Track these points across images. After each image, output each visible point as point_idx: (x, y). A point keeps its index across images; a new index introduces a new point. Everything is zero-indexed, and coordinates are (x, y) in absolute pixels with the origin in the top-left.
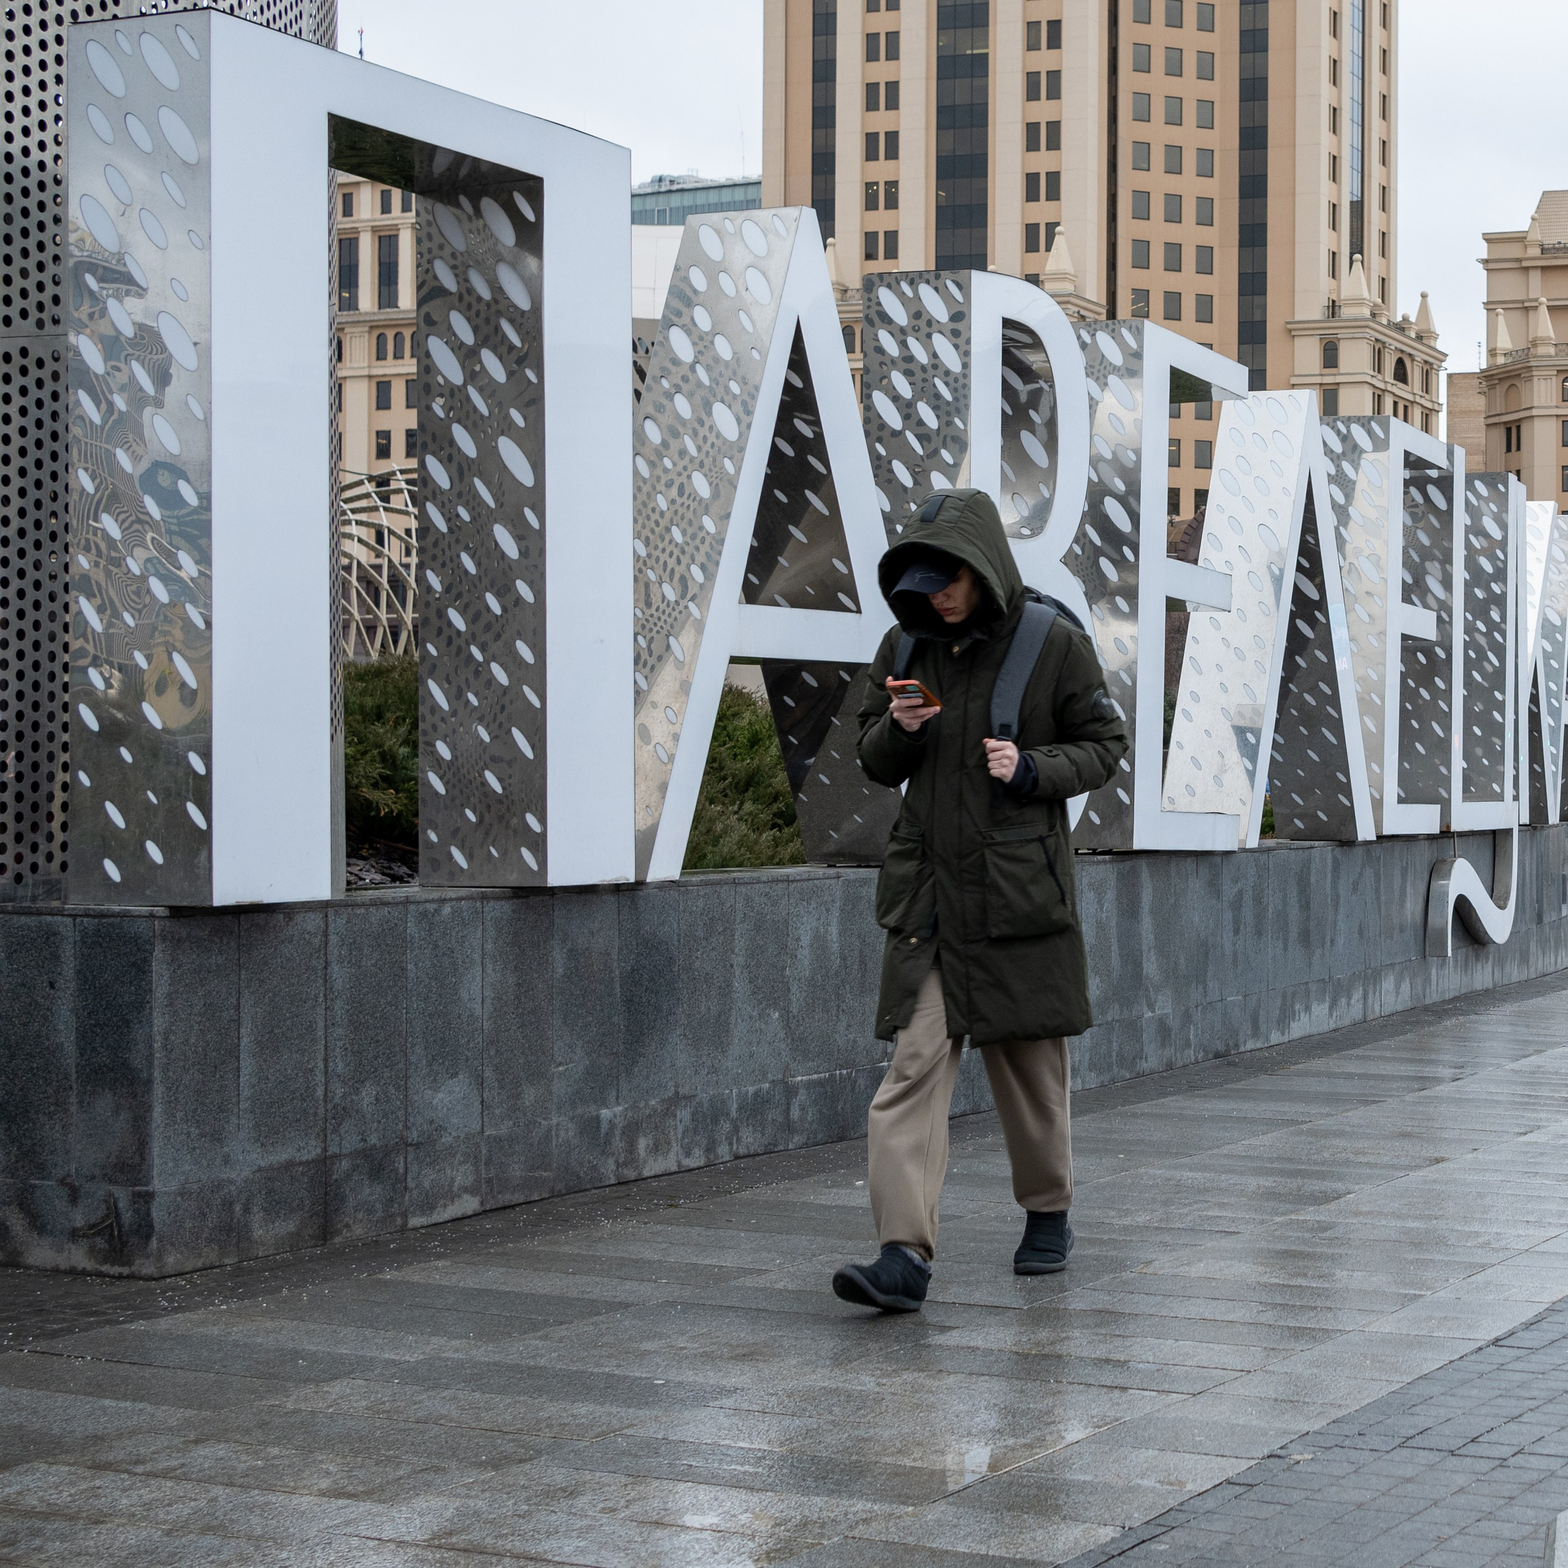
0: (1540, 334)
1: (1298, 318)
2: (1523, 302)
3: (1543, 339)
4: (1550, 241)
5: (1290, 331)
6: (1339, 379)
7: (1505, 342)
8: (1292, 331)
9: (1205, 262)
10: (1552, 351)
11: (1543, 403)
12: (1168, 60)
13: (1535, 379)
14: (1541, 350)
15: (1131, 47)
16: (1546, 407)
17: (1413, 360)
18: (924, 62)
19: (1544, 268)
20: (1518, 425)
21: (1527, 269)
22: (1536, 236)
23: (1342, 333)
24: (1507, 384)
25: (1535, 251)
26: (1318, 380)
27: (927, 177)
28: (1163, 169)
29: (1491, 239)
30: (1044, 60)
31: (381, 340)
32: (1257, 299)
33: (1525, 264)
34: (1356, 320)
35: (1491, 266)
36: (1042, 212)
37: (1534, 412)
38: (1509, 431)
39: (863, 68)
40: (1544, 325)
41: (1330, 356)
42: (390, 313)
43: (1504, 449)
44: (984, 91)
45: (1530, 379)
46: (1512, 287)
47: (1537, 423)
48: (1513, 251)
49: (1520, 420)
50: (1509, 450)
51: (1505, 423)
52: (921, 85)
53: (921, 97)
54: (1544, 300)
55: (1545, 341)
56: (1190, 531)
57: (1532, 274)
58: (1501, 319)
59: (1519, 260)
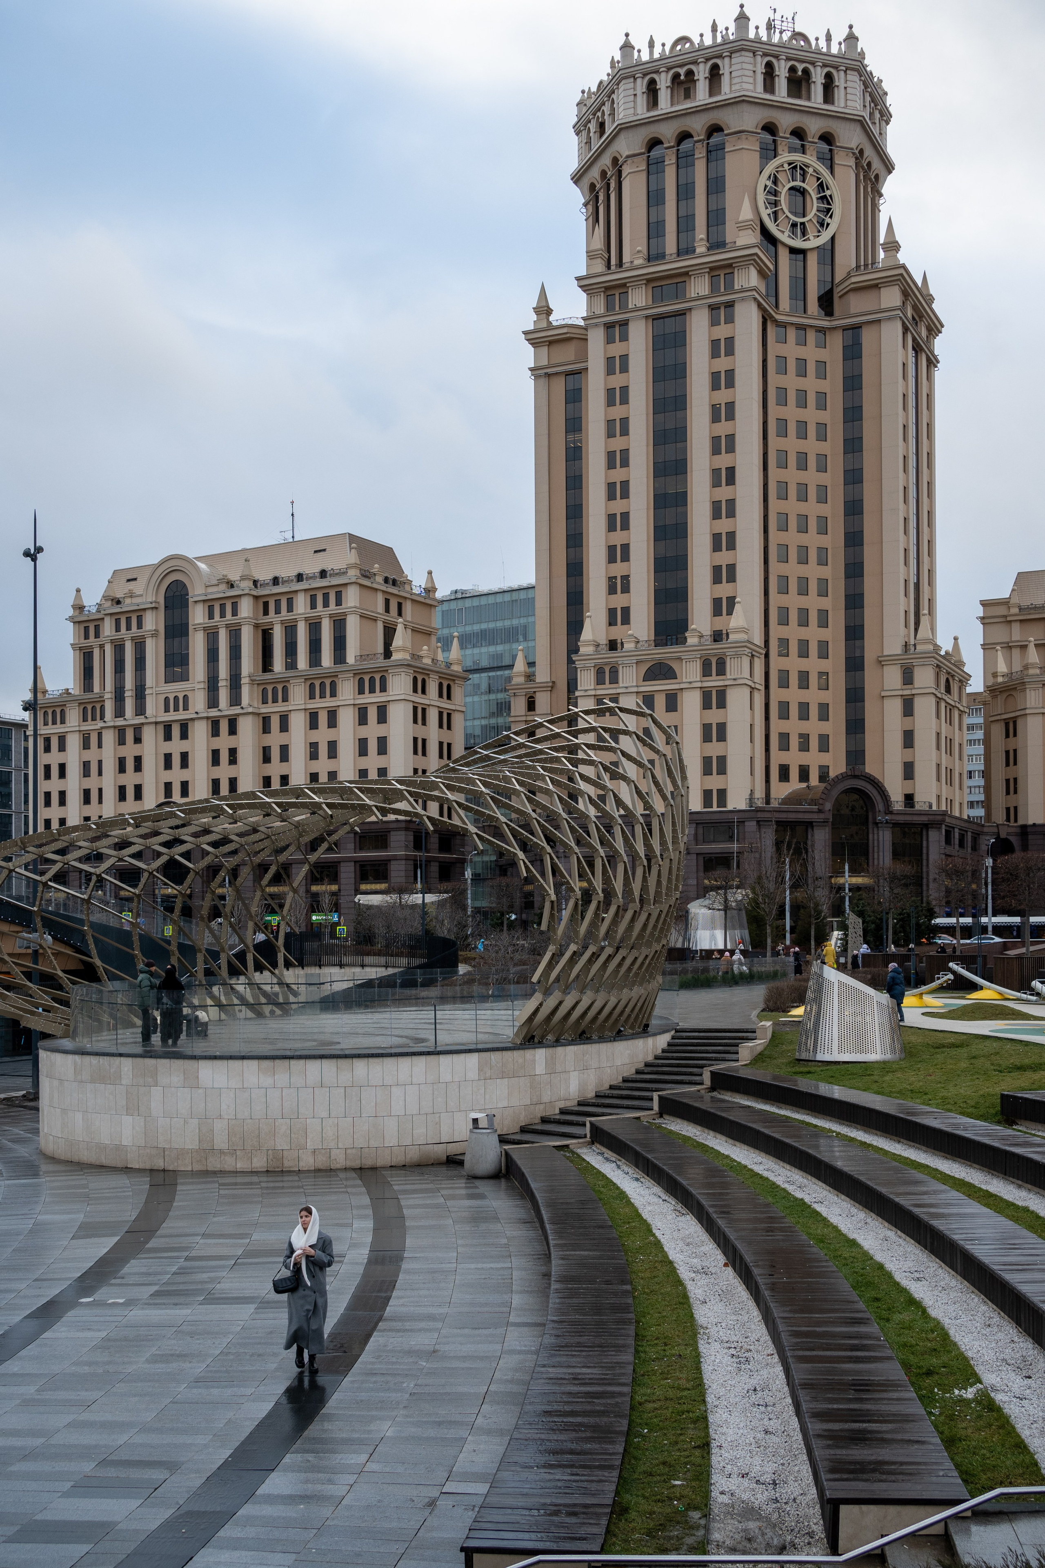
0: (1030, 661)
1: (885, 653)
2: (1008, 643)
3: (1032, 664)
4: (1025, 603)
5: (881, 662)
6: (914, 692)
7: (1002, 667)
8: (881, 663)
9: (823, 620)
10: (1038, 671)
11: (1033, 705)
12: (798, 491)
13: (1028, 690)
14: (1031, 671)
15: (775, 483)
16: (1036, 708)
17: (954, 679)
18: (645, 498)
19: (1021, 621)
20: (1015, 721)
21: (1010, 622)
22: (1015, 600)
23: (915, 662)
24: (1005, 695)
25: (1015, 610)
26: (900, 693)
27: (648, 571)
28: (796, 561)
29: (985, 604)
30: (724, 493)
31: (312, 687)
32: (858, 643)
33: (1009, 619)
34: (925, 653)
35: (987, 621)
36: (724, 590)
37: (1028, 711)
38: (1007, 725)
39: (606, 504)
40: (1033, 656)
41: (908, 678)
42: (316, 671)
43: (1004, 737)
44: (685, 514)
45: (1024, 690)
46: (1000, 634)
47: (1029, 718)
48: (1001, 611)
49: (1016, 717)
50: (1007, 736)
51: (1005, 719)
52: (644, 514)
53: (644, 521)
54: (1032, 639)
55: (1033, 665)
56: (826, 792)
57: (1013, 624)
58: (999, 653)
59: (1005, 616)
